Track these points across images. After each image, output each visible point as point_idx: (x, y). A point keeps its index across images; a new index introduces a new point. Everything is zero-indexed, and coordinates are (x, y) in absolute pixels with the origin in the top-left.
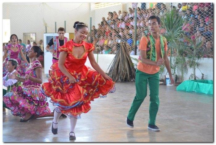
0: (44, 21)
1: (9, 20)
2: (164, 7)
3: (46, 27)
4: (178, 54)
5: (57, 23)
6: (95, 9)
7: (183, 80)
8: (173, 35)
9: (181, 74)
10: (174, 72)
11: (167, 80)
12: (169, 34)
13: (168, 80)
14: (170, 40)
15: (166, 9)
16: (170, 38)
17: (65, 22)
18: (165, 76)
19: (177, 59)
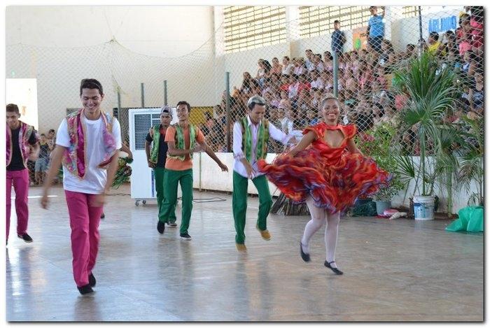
0: (115, 81)
1: (35, 80)
2: (388, 48)
3: (119, 95)
4: (440, 151)
5: (144, 85)
6: (225, 53)
7: (452, 206)
8: (428, 109)
9: (446, 194)
10: (432, 190)
11: (415, 208)
12: (419, 105)
13: (419, 208)
14: (422, 119)
15: (392, 50)
16: (422, 116)
17: (165, 82)
18: (411, 199)
19: (439, 162)
